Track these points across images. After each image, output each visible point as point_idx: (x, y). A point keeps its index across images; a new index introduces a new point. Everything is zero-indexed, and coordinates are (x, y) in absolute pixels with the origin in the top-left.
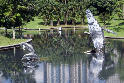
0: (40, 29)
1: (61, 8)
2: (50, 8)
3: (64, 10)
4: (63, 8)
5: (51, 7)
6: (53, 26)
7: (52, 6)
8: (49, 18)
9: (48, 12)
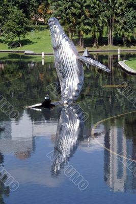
0: (43, 53)
1: (100, 12)
2: (77, 12)
3: (106, 16)
4: (105, 11)
5: (80, 9)
6: (82, 47)
7: (82, 6)
8: (75, 31)
9: (73, 19)
